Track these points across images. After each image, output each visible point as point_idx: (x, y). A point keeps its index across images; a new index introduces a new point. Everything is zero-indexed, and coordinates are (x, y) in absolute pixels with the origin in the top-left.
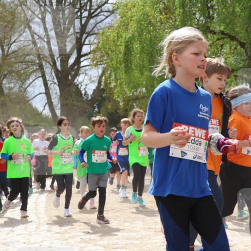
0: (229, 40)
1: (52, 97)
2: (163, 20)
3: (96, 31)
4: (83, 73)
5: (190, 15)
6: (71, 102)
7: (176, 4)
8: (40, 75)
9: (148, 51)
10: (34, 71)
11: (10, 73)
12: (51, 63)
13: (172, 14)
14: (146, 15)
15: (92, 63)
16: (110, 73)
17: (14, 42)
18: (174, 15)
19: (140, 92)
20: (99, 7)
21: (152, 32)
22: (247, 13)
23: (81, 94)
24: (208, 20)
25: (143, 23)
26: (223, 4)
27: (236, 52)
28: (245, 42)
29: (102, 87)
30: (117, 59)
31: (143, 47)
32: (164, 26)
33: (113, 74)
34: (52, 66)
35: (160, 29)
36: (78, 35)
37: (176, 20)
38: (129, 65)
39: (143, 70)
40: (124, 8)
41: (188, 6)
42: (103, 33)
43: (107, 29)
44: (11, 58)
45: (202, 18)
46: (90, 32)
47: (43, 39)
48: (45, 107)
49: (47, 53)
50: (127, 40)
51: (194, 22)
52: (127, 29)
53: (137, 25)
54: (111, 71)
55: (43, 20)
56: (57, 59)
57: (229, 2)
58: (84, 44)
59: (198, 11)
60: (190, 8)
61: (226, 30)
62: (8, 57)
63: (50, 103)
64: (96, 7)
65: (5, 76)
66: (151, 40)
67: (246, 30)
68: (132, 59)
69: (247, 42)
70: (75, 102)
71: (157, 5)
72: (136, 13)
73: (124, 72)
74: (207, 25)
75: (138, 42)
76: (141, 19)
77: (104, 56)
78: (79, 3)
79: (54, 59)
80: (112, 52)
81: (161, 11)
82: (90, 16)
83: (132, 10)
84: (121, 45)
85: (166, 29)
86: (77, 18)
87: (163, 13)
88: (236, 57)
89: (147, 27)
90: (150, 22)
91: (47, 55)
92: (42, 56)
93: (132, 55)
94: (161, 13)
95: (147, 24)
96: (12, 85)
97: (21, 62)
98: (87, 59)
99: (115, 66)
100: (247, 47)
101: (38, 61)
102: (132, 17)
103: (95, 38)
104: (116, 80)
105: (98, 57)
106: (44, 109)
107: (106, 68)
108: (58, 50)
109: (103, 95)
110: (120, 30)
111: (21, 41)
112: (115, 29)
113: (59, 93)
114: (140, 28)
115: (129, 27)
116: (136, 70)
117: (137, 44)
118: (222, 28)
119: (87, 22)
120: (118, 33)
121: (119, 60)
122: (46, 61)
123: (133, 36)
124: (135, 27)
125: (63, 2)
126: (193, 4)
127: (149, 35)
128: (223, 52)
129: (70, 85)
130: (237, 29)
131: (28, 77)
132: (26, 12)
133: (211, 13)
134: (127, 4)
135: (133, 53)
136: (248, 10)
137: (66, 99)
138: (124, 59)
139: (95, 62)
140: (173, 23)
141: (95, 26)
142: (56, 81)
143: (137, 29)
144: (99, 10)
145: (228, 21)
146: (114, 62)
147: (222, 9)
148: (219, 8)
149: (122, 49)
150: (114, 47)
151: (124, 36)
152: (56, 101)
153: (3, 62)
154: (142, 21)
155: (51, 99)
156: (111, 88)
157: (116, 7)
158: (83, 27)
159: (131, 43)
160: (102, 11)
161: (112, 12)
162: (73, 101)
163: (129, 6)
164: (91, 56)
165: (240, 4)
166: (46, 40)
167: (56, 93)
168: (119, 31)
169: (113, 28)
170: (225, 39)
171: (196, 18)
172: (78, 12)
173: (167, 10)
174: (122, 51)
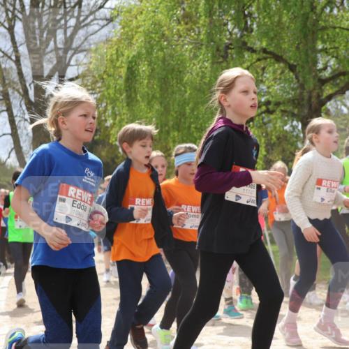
0: (273, 61)
1: (21, 139)
2: (181, 33)
3: (87, 47)
5: (220, 25)
7: (200, 10)
8: (5, 108)
9: (160, 76)
12: (21, 91)
13: (195, 24)
14: (157, 24)
16: (106, 107)
18: (197, 25)
20: (92, 13)
21: (166, 48)
22: (298, 24)
24: (245, 33)
25: (154, 36)
26: (265, 11)
27: (283, 78)
28: (295, 64)
30: (116, 87)
31: (153, 70)
32: (183, 41)
33: (109, 107)
34: (23, 96)
35: (177, 45)
36: (61, 53)
37: (199, 32)
38: (133, 95)
39: (153, 103)
40: (128, 14)
41: (218, 13)
42: (96, 50)
43: (102, 44)
45: (236, 30)
46: (78, 48)
47: (10, 58)
48: (10, 154)
49: (14, 76)
50: (130, 59)
51: (225, 35)
52: (130, 44)
53: (145, 39)
54: (107, 103)
55: (11, 30)
56: (30, 85)
57: (274, 9)
58: (69, 65)
59: (231, 20)
60: (219, 16)
61: (269, 47)
63: (17, 148)
64: (87, 13)
66: (164, 60)
67: (298, 48)
68: (137, 86)
69: (298, 64)
71: (173, 11)
72: (144, 22)
73: (125, 105)
74: (242, 39)
75: (146, 63)
76: (151, 30)
77: (97, 82)
78: (63, 7)
79: (25, 86)
80: (109, 76)
81: (179, 20)
83: (138, 17)
84: (123, 67)
85: (185, 44)
86: (60, 28)
87: (182, 23)
88: (282, 85)
89: (159, 41)
90: (163, 35)
91: (15, 80)
92: (7, 82)
93: (137, 80)
94: (180, 23)
95: (158, 37)
99: (112, 96)
100: (299, 72)
101: (1, 89)
102: (138, 27)
103: (85, 56)
104: (114, 115)
105: (89, 84)
106: (9, 157)
107: (99, 99)
108: (31, 73)
109: (95, 138)
110: (121, 46)
112: (114, 43)
113: (31, 134)
114: (149, 42)
115: (134, 41)
116: (143, 101)
117: (144, 65)
118: (264, 44)
119: (73, 34)
120: (117, 50)
121: (118, 87)
122: (14, 88)
123: (139, 54)
124: (142, 41)
125: (41, 5)
126: (224, 11)
127: (162, 53)
128: (265, 77)
130: (285, 46)
133: (249, 23)
134: (131, 9)
135: (138, 78)
136: (300, 19)
138: (126, 87)
140: (196, 37)
141: (86, 39)
142: (27, 117)
143: (145, 44)
144: (91, 17)
145: (272, 34)
146: (111, 91)
147: (264, 18)
148: (261, 17)
149: (123, 71)
150: (112, 70)
151: (126, 54)
152: (26, 144)
154: (152, 32)
155: (19, 142)
156: (107, 127)
157: (116, 13)
158: (69, 41)
159: (136, 64)
160: (95, 19)
161: (110, 20)
163: (135, 12)
164: (78, 82)
165: (288, 11)
166: (14, 58)
167: (27, 134)
168: (119, 47)
169: (110, 43)
170: (268, 60)
171: (228, 30)
172: (61, 19)
173: (188, 18)
174: (123, 75)
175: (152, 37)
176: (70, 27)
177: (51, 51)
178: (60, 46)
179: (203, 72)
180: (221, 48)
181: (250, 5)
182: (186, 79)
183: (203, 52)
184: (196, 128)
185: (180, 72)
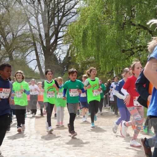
0: (143, 29)
2: (105, 18)
3: (67, 24)
4: (58, 48)
5: (121, 15)
7: (113, 8)
8: (34, 49)
9: (96, 36)
10: (31, 47)
11: (17, 48)
12: (40, 42)
13: (111, 14)
14: (95, 15)
17: (20, 30)
19: (91, 59)
21: (99, 24)
23: (57, 60)
24: (131, 18)
25: (94, 19)
26: (140, 9)
27: (147, 36)
28: (152, 30)
29: (69, 56)
31: (93, 33)
32: (106, 21)
33: (76, 49)
34: (41, 44)
35: (103, 23)
36: (56, 26)
37: (113, 18)
38: (85, 44)
40: (83, 11)
42: (71, 25)
43: (73, 23)
44: (17, 39)
45: (128, 17)
46: (63, 24)
47: (36, 29)
48: (36, 67)
49: (38, 37)
50: (84, 29)
51: (123, 19)
52: (84, 23)
54: (75, 47)
55: (37, 18)
56: (44, 40)
57: (144, 8)
58: (59, 31)
59: (126, 13)
60: (121, 11)
61: (141, 24)
62: (16, 39)
63: (39, 65)
64: (67, 10)
65: (14, 50)
66: (98, 29)
68: (87, 40)
70: (53, 65)
71: (102, 9)
72: (90, 14)
73: (82, 47)
74: (130, 21)
75: (91, 30)
76: (93, 17)
77: (71, 38)
78: (57, 8)
79: (42, 40)
80: (76, 36)
82: (64, 16)
83: (88, 12)
84: (81, 32)
85: (107, 23)
86: (56, 16)
87: (106, 14)
88: (147, 39)
89: (96, 22)
90: (98, 19)
92: (35, 38)
93: (87, 38)
94: (104, 14)
95: (96, 20)
96: (18, 55)
97: (23, 42)
98: (61, 40)
99: (77, 44)
101: (33, 41)
102: (87, 16)
104: (78, 52)
105: (67, 39)
106: (35, 69)
107: (71, 45)
108: (44, 35)
109: (70, 61)
110: (81, 23)
111: (24, 29)
112: (78, 23)
113: (44, 60)
114: (92, 22)
115: (86, 22)
116: (89, 46)
118: (139, 22)
119: (61, 19)
120: (79, 25)
121: (79, 40)
122: (38, 41)
123: (88, 27)
124: (89, 22)
125: (48, 7)
126: (123, 9)
127: (97, 26)
128: (139, 36)
129: (51, 55)
131: (26, 50)
132: (27, 13)
133: (133, 14)
135: (87, 37)
137: (48, 63)
138: (82, 40)
139: (65, 42)
140: (111, 20)
141: (66, 21)
142: (43, 52)
144: (69, 12)
145: (143, 18)
146: (76, 42)
147: (140, 12)
148: (138, 11)
149: (81, 34)
150: (77, 33)
151: (83, 27)
152: (42, 64)
153: (13, 42)
155: (40, 62)
156: (75, 57)
157: (79, 10)
158: (59, 22)
159: (86, 31)
160: (70, 13)
161: (76, 13)
162: (52, 64)
163: (86, 9)
164: (63, 38)
165: (150, 9)
166: (38, 29)
169: (76, 22)
170: (141, 29)
171: (124, 17)
173: (108, 12)
174: (81, 36)
175: (93, 20)
177: (53, 26)
178: (56, 24)
179: (114, 34)
180: (121, 24)
181: (134, 6)
182: (107, 37)
183: (114, 26)
184: (110, 57)
185: (104, 34)
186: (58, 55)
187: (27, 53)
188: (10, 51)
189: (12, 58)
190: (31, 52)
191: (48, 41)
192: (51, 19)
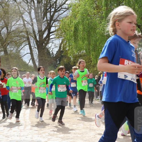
1: (34, 55)
2: (95, 13)
3: (59, 19)
4: (51, 42)
5: (111, 10)
6: (44, 58)
7: (102, 4)
8: (28, 43)
9: (87, 30)
10: (24, 41)
11: (11, 42)
13: (100, 10)
14: (86, 10)
15: (56, 37)
16: (66, 42)
17: (14, 25)
18: (102, 10)
19: (82, 53)
21: (89, 19)
23: (50, 54)
25: (84, 15)
28: (140, 25)
29: (61, 50)
31: (84, 28)
32: (96, 16)
33: (68, 43)
34: (34, 39)
35: (93, 18)
36: (49, 22)
37: (102, 13)
38: (77, 38)
39: (84, 41)
40: (74, 6)
42: (62, 20)
43: (65, 18)
44: (12, 34)
46: (55, 20)
47: (29, 24)
48: (30, 61)
50: (75, 24)
52: (75, 18)
56: (37, 34)
58: (52, 26)
60: (110, 6)
62: (10, 34)
63: (33, 59)
64: (59, 6)
65: (8, 44)
66: (89, 24)
67: (141, 19)
68: (78, 34)
71: (92, 5)
72: (80, 9)
73: (73, 42)
75: (82, 25)
77: (63, 33)
78: (49, 4)
79: (35, 35)
80: (67, 30)
81: (94, 8)
82: (56, 11)
83: (79, 7)
84: (72, 27)
85: (97, 18)
86: (48, 12)
87: (96, 9)
89: (87, 17)
90: (88, 14)
91: (31, 32)
92: (28, 33)
93: (78, 32)
95: (86, 15)
96: (12, 49)
97: (17, 36)
98: (53, 34)
99: (69, 38)
101: (26, 36)
102: (78, 11)
104: (69, 46)
105: (60, 34)
107: (64, 39)
109: (62, 54)
110: (72, 19)
111: (18, 25)
113: (38, 53)
114: (83, 17)
115: (77, 17)
116: (80, 40)
119: (53, 15)
120: (70, 20)
121: (71, 35)
122: (31, 36)
123: (79, 22)
124: (80, 17)
125: (41, 3)
126: (112, 4)
127: (88, 21)
129: (44, 49)
131: (20, 45)
132: (21, 9)
134: (76, 4)
137: (42, 57)
138: (74, 35)
139: (58, 36)
140: (101, 15)
141: (58, 16)
144: (60, 8)
146: (68, 36)
150: (68, 28)
151: (74, 22)
152: (36, 57)
153: (7, 36)
154: (84, 13)
155: (33, 56)
156: (67, 50)
157: (70, 6)
158: (52, 17)
159: (78, 26)
162: (46, 57)
164: (55, 33)
166: (31, 24)
167: (36, 53)
169: (68, 18)
172: (49, 9)
173: (98, 7)
174: (73, 30)
176: (52, 12)
177: (45, 21)
178: (49, 19)
181: (122, 2)
182: (97, 31)
183: (104, 21)
185: (95, 29)
186: (50, 49)
187: (21, 47)
188: (4, 46)
189: (7, 52)
190: (25, 46)
191: (41, 36)
192: (43, 15)
